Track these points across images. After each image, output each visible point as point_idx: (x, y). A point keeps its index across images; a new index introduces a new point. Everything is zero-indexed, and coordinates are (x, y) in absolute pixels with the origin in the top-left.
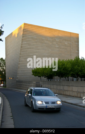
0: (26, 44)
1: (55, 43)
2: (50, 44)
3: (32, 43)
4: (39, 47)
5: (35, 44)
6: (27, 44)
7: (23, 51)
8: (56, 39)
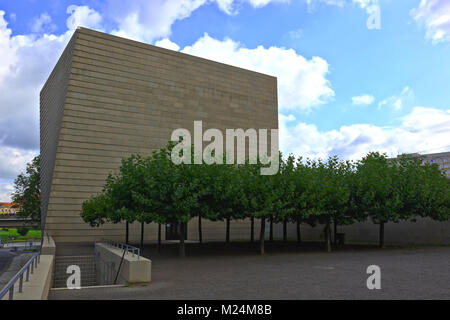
0: (86, 103)
1: (193, 102)
2: (178, 105)
3: (108, 100)
4: (135, 115)
5: (121, 102)
6: (91, 103)
7: (73, 126)
8: (197, 88)
